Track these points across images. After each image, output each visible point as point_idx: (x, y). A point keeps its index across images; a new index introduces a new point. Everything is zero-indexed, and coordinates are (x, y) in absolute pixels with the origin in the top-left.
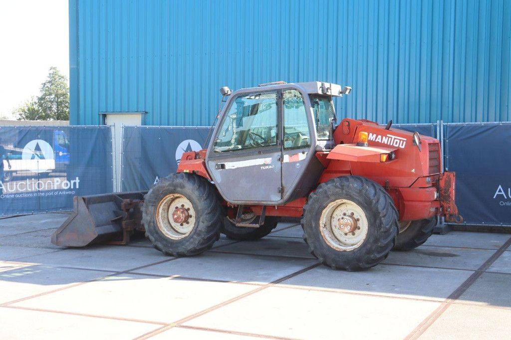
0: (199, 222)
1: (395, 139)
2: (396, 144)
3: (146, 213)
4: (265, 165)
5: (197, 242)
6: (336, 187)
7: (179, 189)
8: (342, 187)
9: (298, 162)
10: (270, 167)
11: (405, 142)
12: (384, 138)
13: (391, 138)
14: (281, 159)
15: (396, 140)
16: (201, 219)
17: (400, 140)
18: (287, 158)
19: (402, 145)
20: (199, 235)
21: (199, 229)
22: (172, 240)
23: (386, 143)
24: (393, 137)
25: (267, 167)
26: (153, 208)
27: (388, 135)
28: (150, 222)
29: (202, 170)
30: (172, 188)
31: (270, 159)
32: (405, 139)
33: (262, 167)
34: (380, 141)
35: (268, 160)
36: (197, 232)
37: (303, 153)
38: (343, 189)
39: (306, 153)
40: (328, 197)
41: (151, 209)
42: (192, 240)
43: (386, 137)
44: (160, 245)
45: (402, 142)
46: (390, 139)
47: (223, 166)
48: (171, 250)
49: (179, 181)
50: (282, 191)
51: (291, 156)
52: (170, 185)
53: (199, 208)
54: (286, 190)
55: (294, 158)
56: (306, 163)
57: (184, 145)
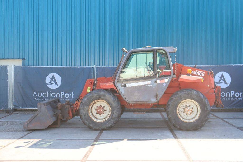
0: (113, 113)
1: (199, 72)
2: (200, 74)
3: (84, 110)
4: (147, 85)
5: (113, 123)
6: (186, 94)
7: (102, 97)
8: (189, 94)
9: (165, 83)
10: (150, 85)
11: (204, 74)
12: (195, 72)
13: (198, 72)
14: (156, 82)
15: (200, 73)
16: (115, 111)
17: (202, 73)
18: (159, 81)
19: (203, 75)
20: (114, 119)
21: (114, 116)
22: (98, 122)
23: (196, 74)
24: (199, 71)
25: (149, 86)
26: (87, 107)
27: (197, 71)
28: (86, 114)
29: (114, 87)
30: (98, 97)
31: (151, 82)
32: (204, 72)
33: (146, 86)
34: (193, 73)
35: (149, 82)
36: (113, 117)
37: (167, 79)
38: (189, 95)
39: (168, 79)
40: (182, 98)
42: (110, 122)
43: (196, 71)
44: (91, 125)
45: (203, 73)
46: (197, 72)
47: (125, 86)
48: (98, 127)
49: (102, 93)
50: (156, 97)
51: (161, 80)
52: (97, 95)
53: (114, 106)
54: (158, 96)
55: (162, 81)
56: (168, 84)
57: (50, 75)
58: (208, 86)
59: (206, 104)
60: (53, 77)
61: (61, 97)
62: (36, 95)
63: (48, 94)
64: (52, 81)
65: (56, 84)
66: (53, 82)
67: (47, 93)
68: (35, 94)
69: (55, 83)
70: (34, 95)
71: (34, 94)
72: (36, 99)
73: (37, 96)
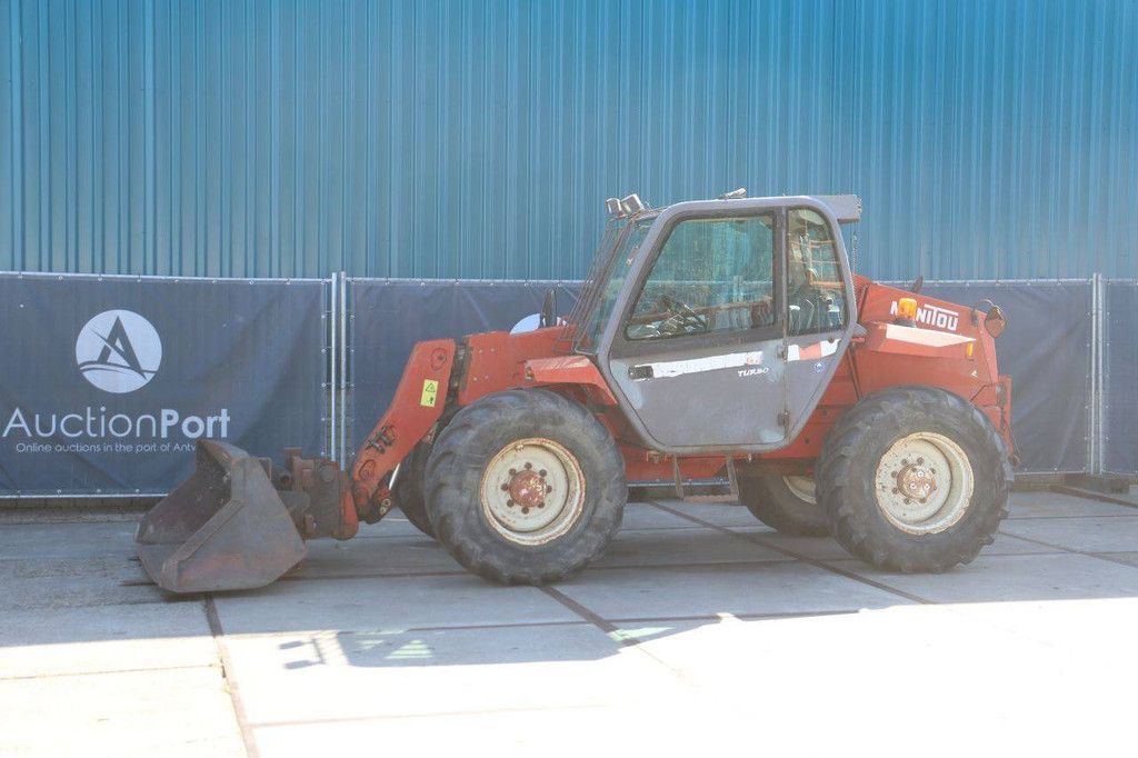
0: (597, 501)
1: (939, 312)
2: (942, 319)
4: (747, 367)
5: (594, 547)
6: (915, 408)
7: (549, 427)
8: (927, 407)
9: (821, 359)
10: (760, 371)
11: (956, 320)
12: (920, 310)
13: (932, 311)
14: (783, 355)
15: (940, 315)
16: (605, 493)
17: (948, 315)
18: (794, 353)
19: (952, 324)
20: (598, 529)
21: (600, 514)
22: (525, 546)
23: (923, 321)
24: (936, 309)
25: (753, 372)
26: (476, 474)
27: (926, 306)
28: (469, 509)
29: (597, 380)
30: (530, 425)
31: (760, 353)
32: (957, 314)
33: (740, 372)
35: (755, 357)
36: (596, 522)
37: (831, 341)
38: (928, 413)
39: (837, 341)
40: (897, 428)
41: (470, 476)
42: (581, 542)
43: (923, 309)
44: (495, 561)
45: (951, 318)
46: (930, 312)
47: (648, 372)
48: (527, 570)
49: (546, 405)
50: (783, 421)
51: (803, 348)
52: (524, 418)
53: (601, 467)
54: (793, 419)
55: (811, 352)
56: (837, 361)
57: (101, 324)
58: (974, 374)
59: (1000, 454)
60: (118, 331)
61: (164, 434)
62: (24, 425)
63: (89, 419)
64: (109, 352)
65: (134, 365)
66: (114, 357)
67: (85, 418)
68: (17, 421)
69: (126, 364)
70: (11, 425)
71: (13, 419)
72: (21, 448)
73: (27, 430)
